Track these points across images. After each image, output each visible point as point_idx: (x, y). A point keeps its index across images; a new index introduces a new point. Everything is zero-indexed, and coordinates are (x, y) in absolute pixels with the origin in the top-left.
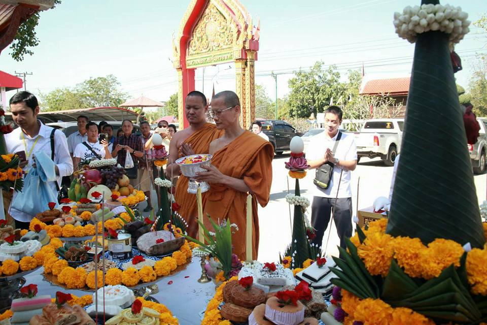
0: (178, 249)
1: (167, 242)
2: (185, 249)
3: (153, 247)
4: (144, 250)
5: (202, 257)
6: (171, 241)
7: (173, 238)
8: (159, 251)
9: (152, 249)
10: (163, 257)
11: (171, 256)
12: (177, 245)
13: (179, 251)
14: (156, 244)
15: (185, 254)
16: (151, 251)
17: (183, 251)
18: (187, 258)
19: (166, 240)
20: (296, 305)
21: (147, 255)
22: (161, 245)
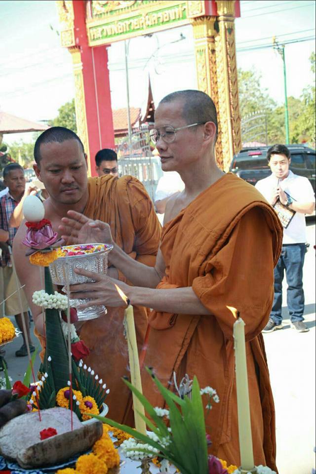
0: (89, 449)
1: (64, 435)
2: (104, 448)
3: (33, 448)
4: (13, 455)
5: (142, 461)
6: (71, 432)
7: (78, 425)
8: (47, 456)
9: (31, 452)
10: (56, 471)
11: (73, 466)
12: (87, 440)
13: (91, 454)
14: (40, 441)
15: (104, 459)
16: (29, 458)
17: (99, 454)
18: (109, 469)
19: (61, 431)
21: (19, 466)
22: (49, 442)
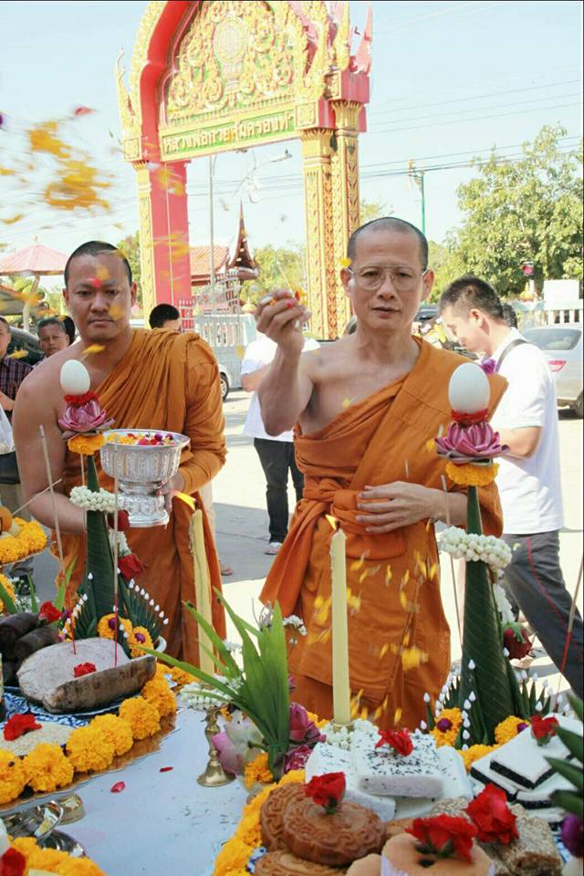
0: (137, 691)
1: (105, 672)
2: (156, 691)
3: (64, 687)
4: (39, 697)
5: (208, 712)
6: (114, 669)
7: (123, 661)
8: (82, 698)
9: (61, 692)
10: (93, 716)
11: (115, 712)
12: (134, 680)
13: (139, 697)
14: (74, 679)
15: (157, 705)
16: (59, 700)
17: (150, 698)
18: (162, 718)
19: (101, 667)
20: (467, 860)
21: (46, 710)
22: (86, 682)
